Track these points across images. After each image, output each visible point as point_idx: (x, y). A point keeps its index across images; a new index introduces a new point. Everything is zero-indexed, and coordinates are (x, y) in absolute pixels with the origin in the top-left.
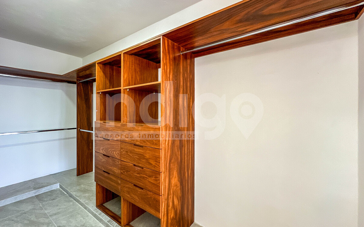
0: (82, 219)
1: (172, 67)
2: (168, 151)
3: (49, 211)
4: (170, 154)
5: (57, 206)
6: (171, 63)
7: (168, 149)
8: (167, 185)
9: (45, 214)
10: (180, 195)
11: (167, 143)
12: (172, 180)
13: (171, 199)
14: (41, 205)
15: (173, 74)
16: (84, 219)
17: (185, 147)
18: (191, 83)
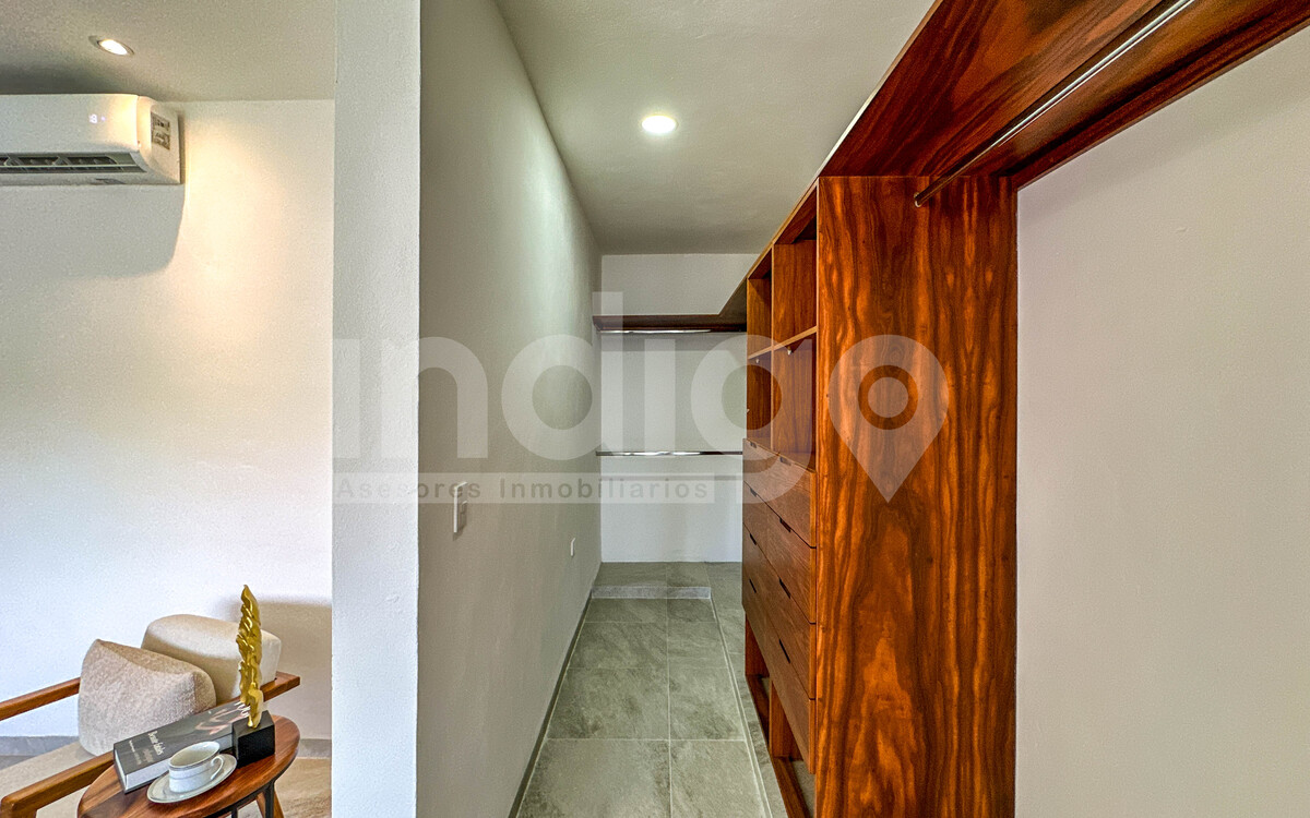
0: (714, 690)
1: (865, 269)
2: (843, 561)
3: (674, 641)
4: (857, 574)
5: (689, 636)
6: (863, 252)
7: (847, 553)
8: (840, 676)
9: (665, 643)
10: (912, 742)
11: (839, 533)
12: (866, 671)
13: (861, 736)
14: (667, 623)
15: (873, 290)
16: (717, 691)
17: (943, 567)
18: (987, 306)
